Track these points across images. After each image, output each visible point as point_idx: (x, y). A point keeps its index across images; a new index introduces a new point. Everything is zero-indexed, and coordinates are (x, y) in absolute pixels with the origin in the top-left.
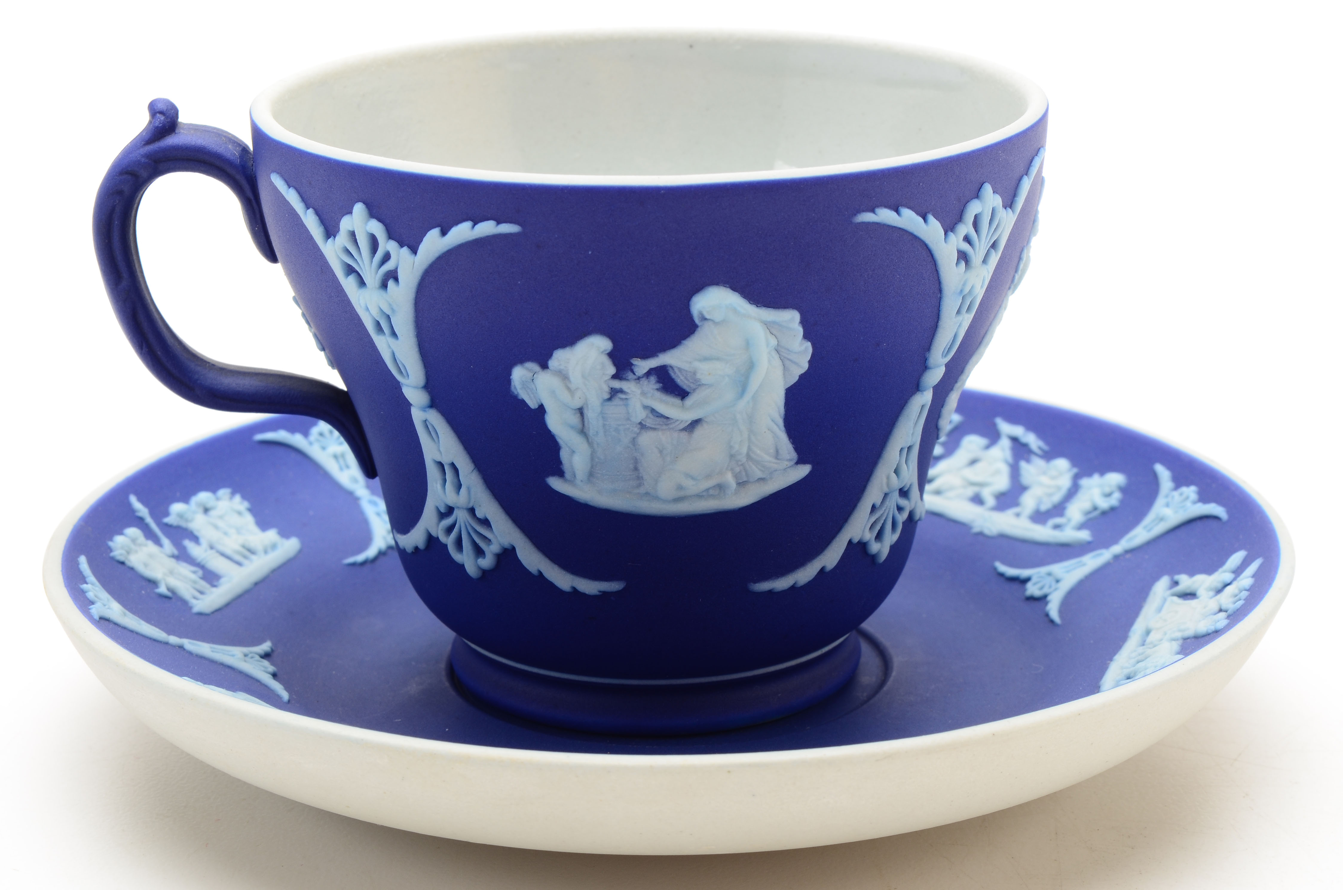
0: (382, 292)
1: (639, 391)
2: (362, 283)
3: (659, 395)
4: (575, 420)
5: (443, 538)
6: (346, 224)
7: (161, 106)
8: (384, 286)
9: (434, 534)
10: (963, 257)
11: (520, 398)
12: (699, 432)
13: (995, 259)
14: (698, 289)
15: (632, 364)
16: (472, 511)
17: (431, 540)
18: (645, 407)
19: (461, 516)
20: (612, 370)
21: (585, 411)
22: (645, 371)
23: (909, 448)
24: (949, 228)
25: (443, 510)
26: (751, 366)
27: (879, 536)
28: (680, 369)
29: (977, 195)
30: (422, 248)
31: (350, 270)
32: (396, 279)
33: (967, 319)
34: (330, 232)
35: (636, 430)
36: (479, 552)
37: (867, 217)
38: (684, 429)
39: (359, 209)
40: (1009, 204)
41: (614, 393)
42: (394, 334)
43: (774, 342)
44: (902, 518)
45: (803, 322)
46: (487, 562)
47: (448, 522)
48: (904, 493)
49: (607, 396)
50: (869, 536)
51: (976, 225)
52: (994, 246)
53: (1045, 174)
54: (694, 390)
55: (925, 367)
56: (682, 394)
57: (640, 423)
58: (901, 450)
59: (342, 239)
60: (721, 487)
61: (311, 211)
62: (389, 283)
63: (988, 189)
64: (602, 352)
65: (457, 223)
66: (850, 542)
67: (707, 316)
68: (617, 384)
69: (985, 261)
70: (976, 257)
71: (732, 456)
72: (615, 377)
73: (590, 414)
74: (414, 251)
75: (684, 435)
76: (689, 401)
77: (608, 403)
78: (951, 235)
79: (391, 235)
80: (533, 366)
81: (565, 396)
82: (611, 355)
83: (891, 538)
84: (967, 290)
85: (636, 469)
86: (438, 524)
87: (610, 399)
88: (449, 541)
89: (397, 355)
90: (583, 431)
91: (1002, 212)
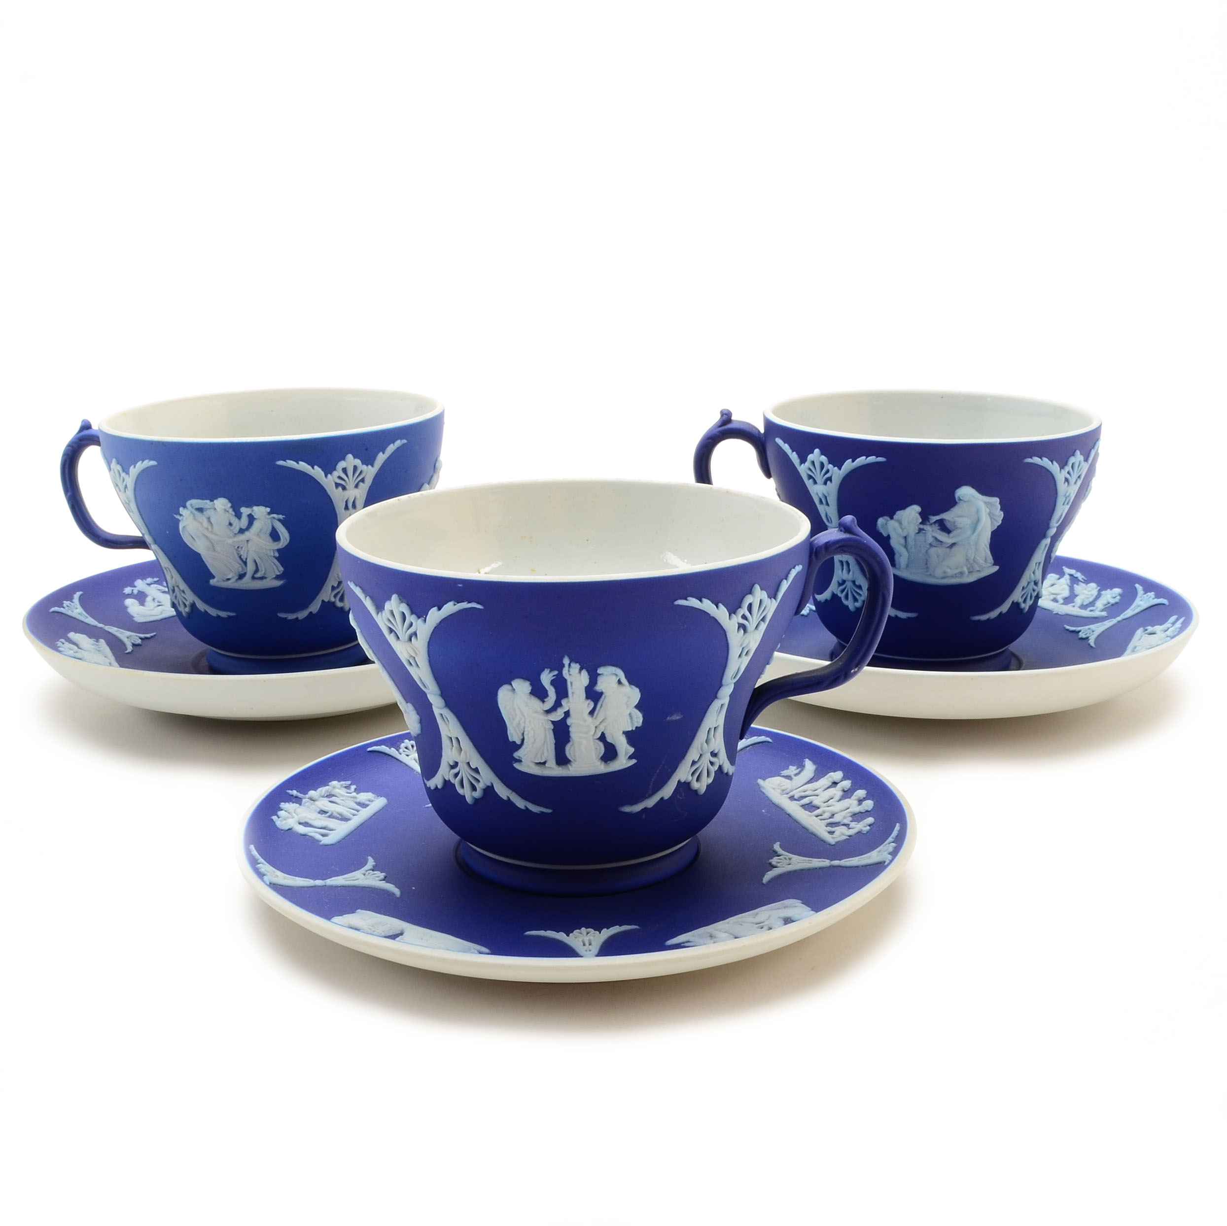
0: (824, 487)
1: (931, 530)
2: (815, 482)
3: (939, 531)
4: (903, 541)
5: (839, 595)
6: (811, 457)
7: (725, 412)
8: (825, 483)
9: (835, 593)
10: (1067, 480)
11: (880, 531)
12: (955, 549)
13: (1079, 482)
14: (959, 487)
15: (929, 518)
16: (854, 582)
17: (834, 596)
18: (933, 537)
19: (849, 585)
20: (920, 520)
21: (907, 538)
22: (934, 521)
23: (1040, 563)
24: (1062, 467)
25: (840, 582)
26: (978, 520)
27: (1025, 601)
28: (949, 521)
29: (1073, 454)
30: (844, 467)
31: (810, 477)
32: (831, 481)
33: (1067, 507)
34: (803, 460)
35: (928, 547)
37: (1029, 460)
38: (948, 547)
39: (817, 451)
40: (1086, 460)
41: (920, 530)
42: (827, 504)
43: (988, 511)
44: (1034, 594)
45: (1000, 503)
46: (859, 605)
47: (842, 587)
48: (1036, 583)
49: (917, 531)
50: (1021, 600)
51: (1072, 467)
52: (1079, 477)
53: (1099, 451)
54: (954, 530)
55: (1048, 529)
56: (948, 531)
57: (930, 544)
58: (1036, 563)
59: (808, 464)
60: (962, 573)
61: (794, 453)
62: (827, 482)
63: (1078, 452)
64: (917, 512)
65: (859, 457)
66: (1013, 602)
67: (962, 498)
68: (922, 526)
69: (1075, 483)
70: (1072, 481)
71: (967, 560)
72: (921, 523)
73: (910, 540)
74: (840, 469)
75: (948, 549)
76: (951, 535)
77: (917, 535)
78: (1062, 470)
79: (830, 462)
80: (887, 518)
81: (900, 531)
82: (920, 514)
83: (1030, 602)
84: (1067, 495)
85: (926, 564)
86: (838, 589)
87: (918, 533)
88: (842, 596)
89: (828, 513)
90: (906, 547)
91: (1083, 463)
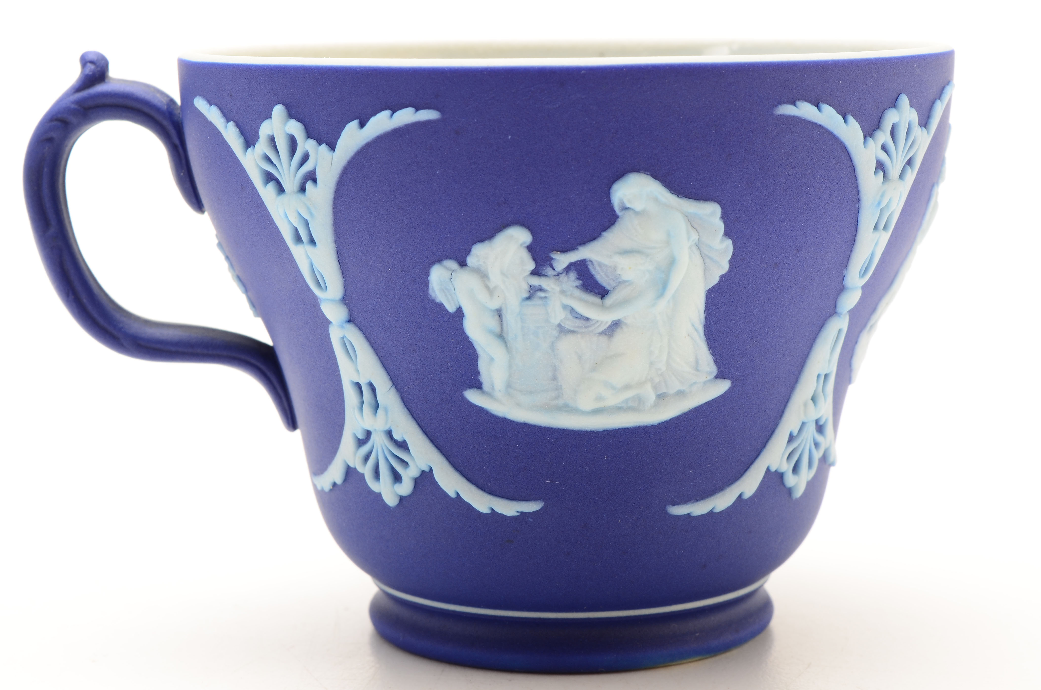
0: (301, 196)
1: (557, 289)
2: (281, 190)
3: (579, 293)
4: (493, 323)
5: (360, 469)
6: (265, 129)
7: (91, 57)
9: (352, 465)
10: (880, 166)
11: (438, 301)
12: (619, 337)
13: (911, 176)
14: (619, 176)
15: (552, 259)
16: (389, 434)
17: (350, 472)
18: (565, 307)
19: (378, 440)
20: (531, 266)
21: (504, 312)
22: (565, 265)
23: (826, 376)
24: (869, 133)
25: (361, 436)
26: (672, 262)
27: (796, 469)
28: (600, 264)
29: (894, 104)
30: (341, 143)
31: (269, 178)
32: (315, 181)
33: (885, 237)
34: (250, 139)
35: (555, 333)
36: (397, 478)
37: (787, 110)
38: (603, 333)
39: (278, 111)
40: (924, 123)
41: (533, 292)
42: (312, 242)
43: (695, 237)
44: (817, 455)
45: (725, 217)
46: (406, 488)
47: (365, 449)
48: (820, 429)
49: (526, 295)
50: (786, 468)
51: (893, 134)
52: (909, 162)
54: (614, 288)
55: (841, 289)
56: (603, 293)
57: (559, 325)
58: (819, 376)
59: (262, 147)
60: (639, 399)
61: (231, 124)
62: (307, 184)
63: (904, 101)
64: (521, 245)
65: (375, 113)
66: (768, 469)
67: (628, 205)
68: (536, 281)
69: (901, 177)
70: (894, 169)
71: (652, 365)
72: (535, 273)
73: (510, 318)
74: (332, 147)
75: (604, 339)
76: (609, 300)
77: (528, 302)
78: (870, 140)
79: (309, 135)
80: (452, 264)
81: (482, 296)
82: (530, 248)
83: (806, 475)
84: (883, 204)
85: (555, 378)
86: (355, 454)
87: (529, 298)
88: (367, 471)
89: (316, 265)
90: (501, 336)
91: (918, 131)
